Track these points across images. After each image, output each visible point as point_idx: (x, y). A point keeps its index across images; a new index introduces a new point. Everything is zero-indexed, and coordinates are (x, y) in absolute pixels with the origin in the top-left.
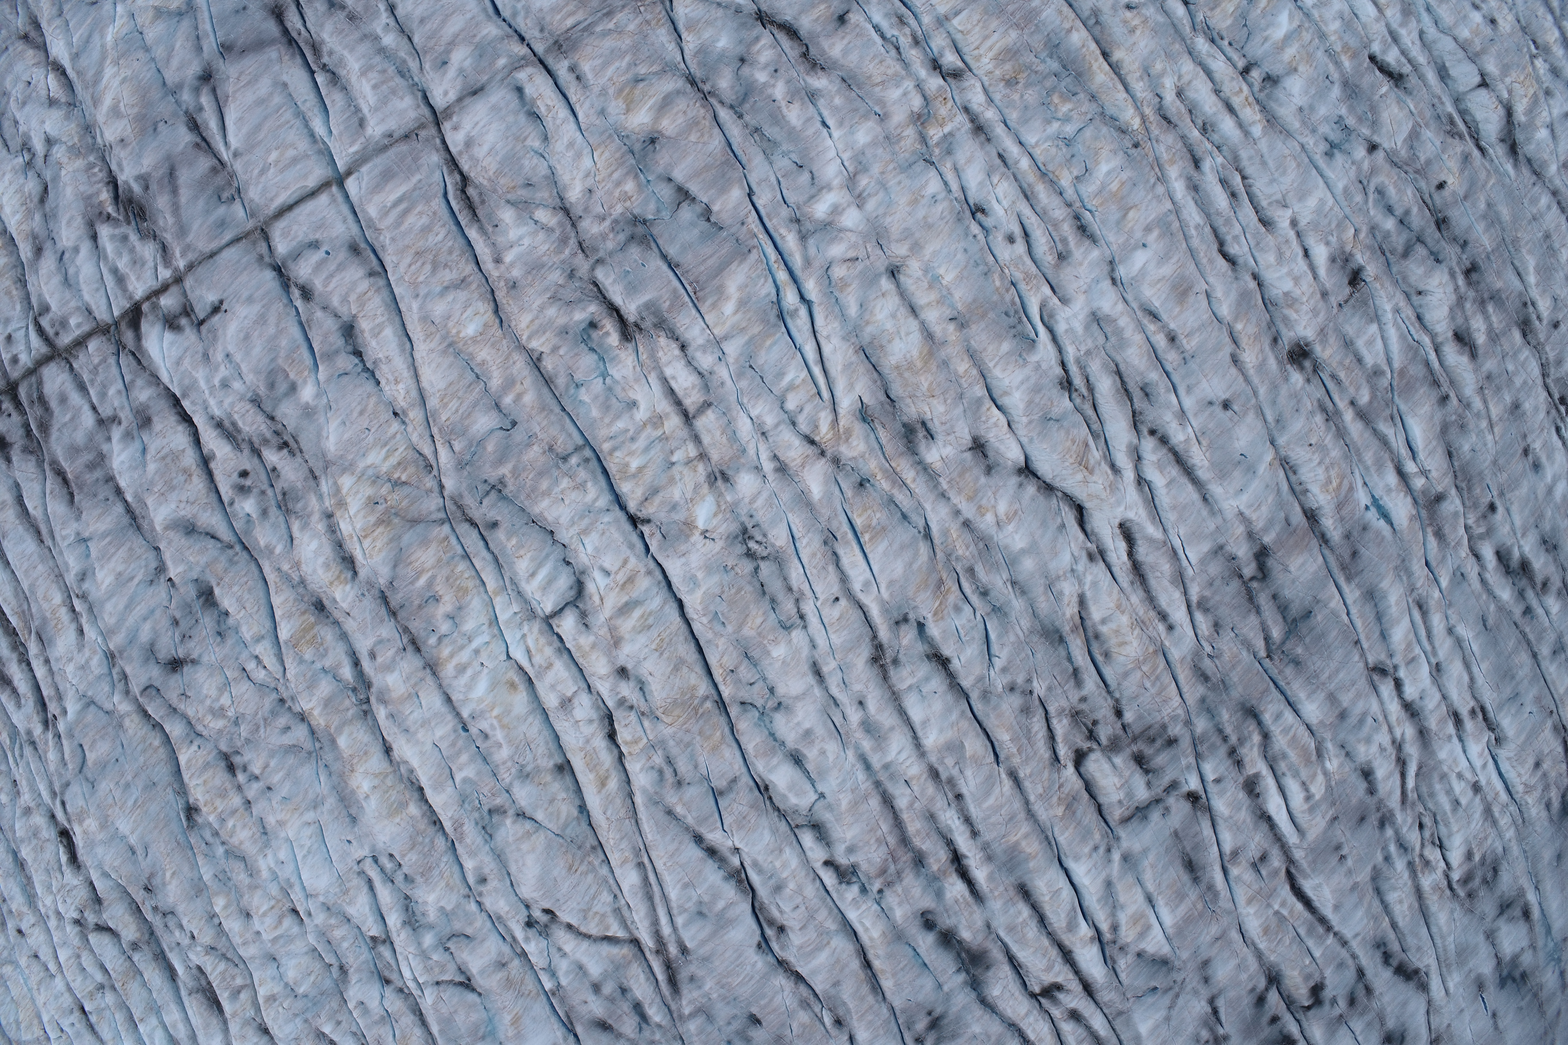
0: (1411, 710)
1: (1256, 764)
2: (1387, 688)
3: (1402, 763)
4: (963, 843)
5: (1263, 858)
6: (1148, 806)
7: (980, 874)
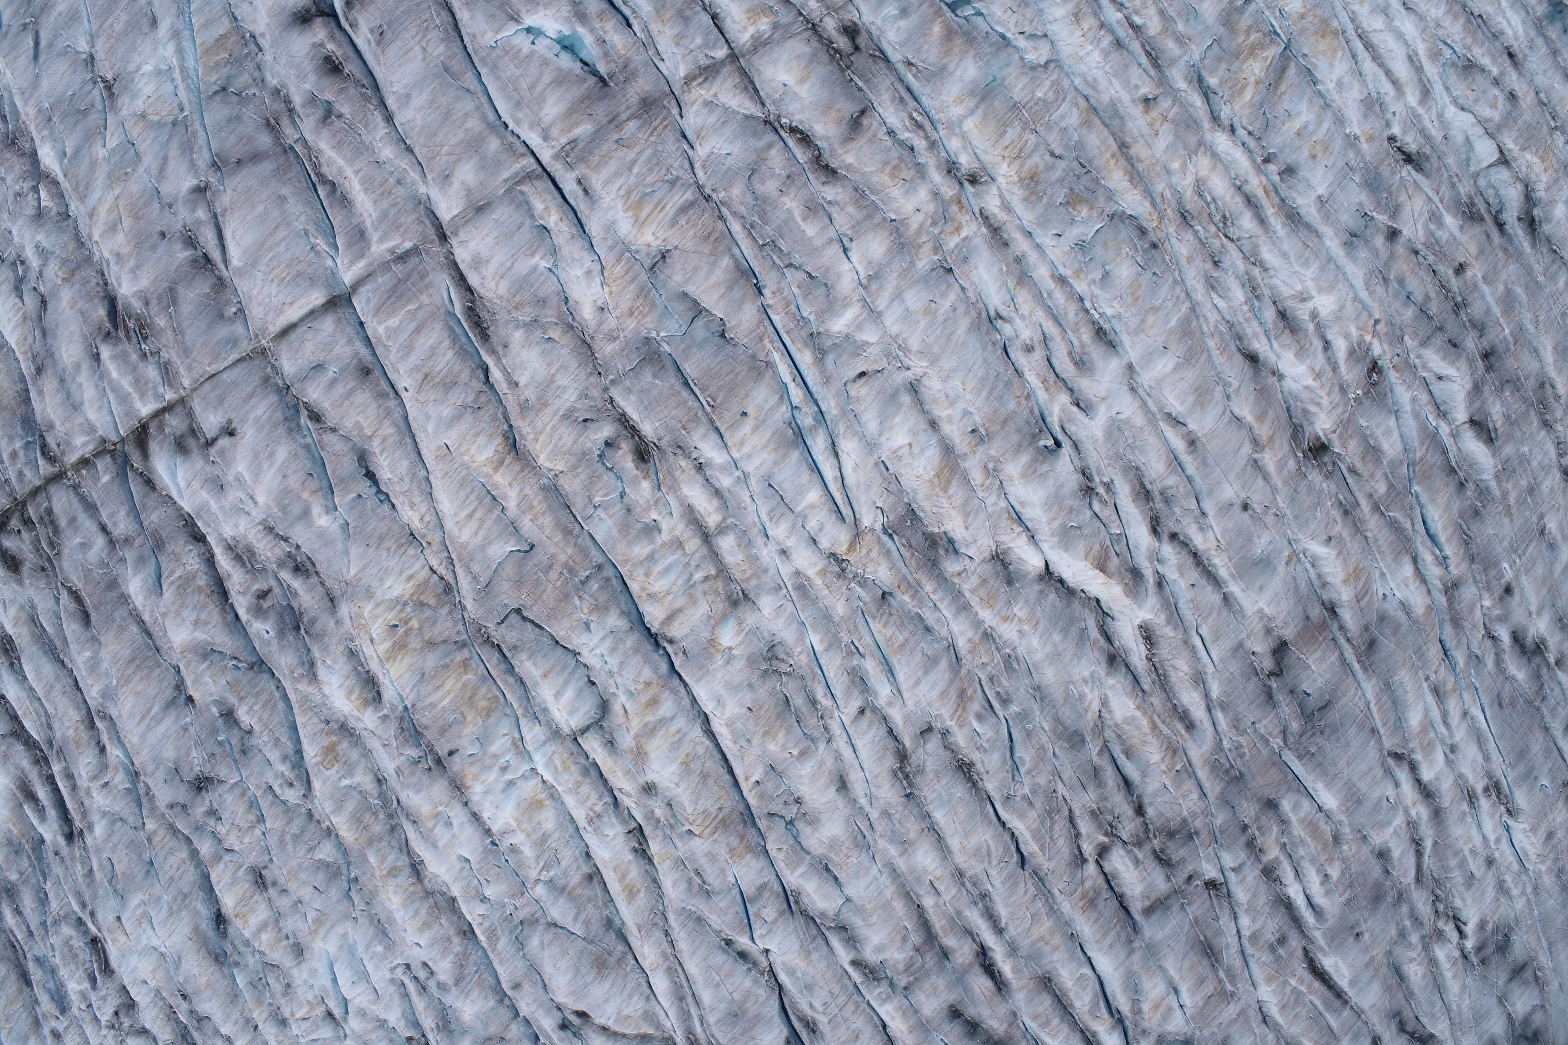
0: (1426, 792)
1: (1273, 853)
2: (1403, 775)
3: (1417, 843)
4: (989, 939)
5: (1282, 940)
6: (1167, 898)
7: (1006, 967)
